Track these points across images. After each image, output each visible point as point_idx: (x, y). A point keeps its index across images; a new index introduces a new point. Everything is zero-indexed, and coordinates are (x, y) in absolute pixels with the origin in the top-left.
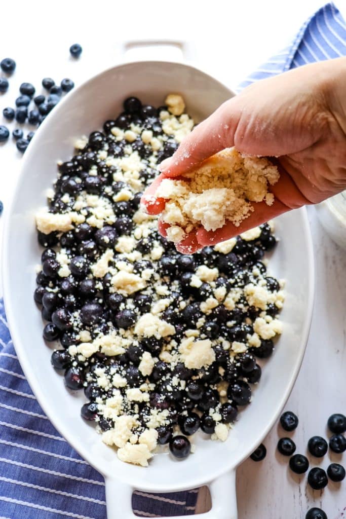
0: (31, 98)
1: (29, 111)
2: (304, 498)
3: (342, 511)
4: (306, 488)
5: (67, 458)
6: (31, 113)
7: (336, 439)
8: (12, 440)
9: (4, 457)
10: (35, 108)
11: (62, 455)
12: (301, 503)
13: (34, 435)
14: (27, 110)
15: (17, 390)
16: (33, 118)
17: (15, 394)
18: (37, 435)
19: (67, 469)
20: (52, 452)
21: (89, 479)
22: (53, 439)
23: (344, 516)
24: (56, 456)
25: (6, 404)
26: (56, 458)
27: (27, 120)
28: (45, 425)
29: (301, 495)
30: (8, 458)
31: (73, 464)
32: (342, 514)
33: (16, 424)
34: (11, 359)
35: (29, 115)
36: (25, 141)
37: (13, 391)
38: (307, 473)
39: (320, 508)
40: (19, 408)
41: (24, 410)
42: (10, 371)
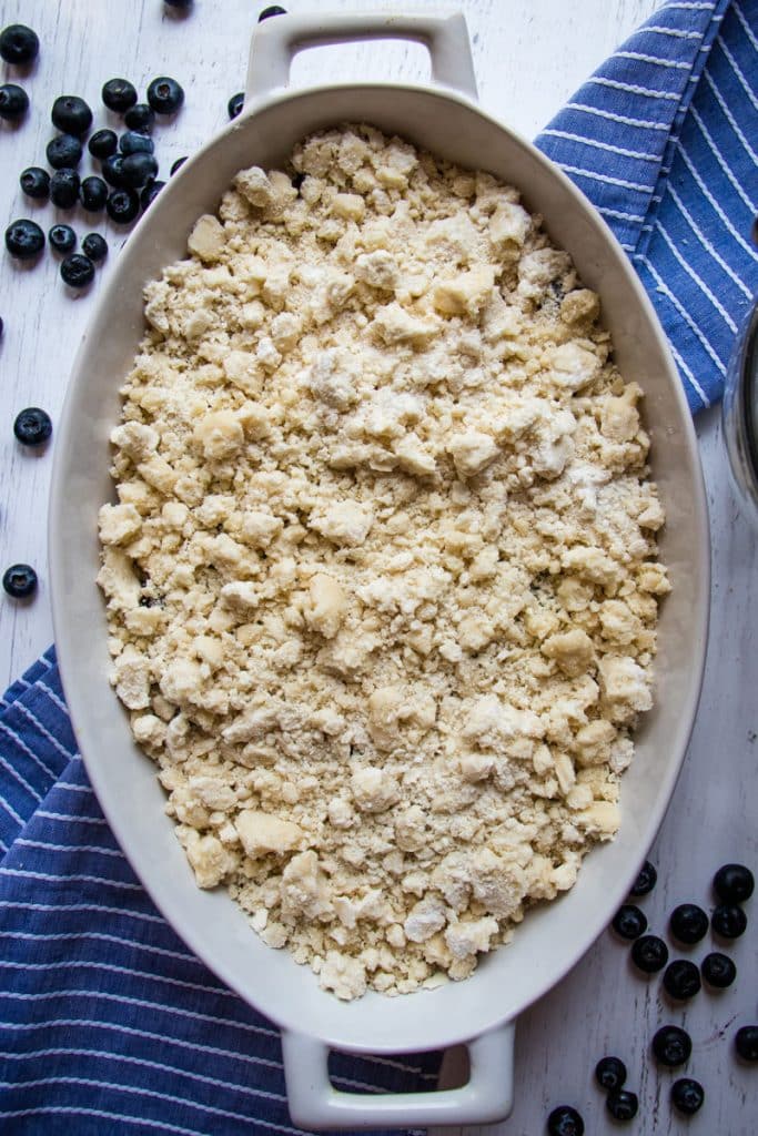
1: (82, 180)
2: (653, 1007)
3: (721, 1028)
4: (660, 991)
6: (87, 182)
7: (725, 915)
10: (95, 169)
12: (647, 1015)
16: (91, 197)
23: (723, 1036)
27: (79, 203)
29: (648, 1001)
32: (722, 1033)
35: (82, 190)
38: (665, 969)
39: (679, 1026)
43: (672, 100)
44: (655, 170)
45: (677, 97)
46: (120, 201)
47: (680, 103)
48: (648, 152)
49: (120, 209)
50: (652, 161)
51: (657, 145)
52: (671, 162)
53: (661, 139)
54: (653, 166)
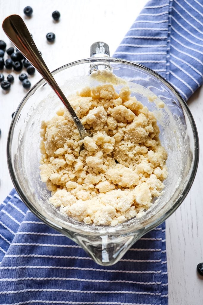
0: (4, 51)
1: (5, 60)
5: (78, 291)
6: (6, 61)
8: (39, 288)
9: (37, 300)
10: (8, 57)
11: (74, 290)
13: (53, 280)
14: (3, 60)
15: (34, 254)
16: (8, 64)
17: (33, 257)
18: (54, 280)
19: (80, 298)
20: (67, 289)
21: (95, 302)
22: (66, 280)
24: (70, 291)
25: (29, 265)
26: (71, 292)
27: (5, 67)
28: (59, 272)
30: (39, 299)
31: (82, 294)
33: (40, 277)
34: (26, 235)
35: (5, 63)
36: (6, 82)
37: (32, 255)
40: (38, 266)
41: (42, 266)
42: (27, 243)
43: (167, 6)
44: (167, 24)
45: (168, 4)
46: (17, 64)
47: (169, 6)
48: (164, 20)
49: (17, 66)
50: (166, 22)
51: (166, 18)
52: (171, 22)
53: (167, 16)
54: (166, 23)
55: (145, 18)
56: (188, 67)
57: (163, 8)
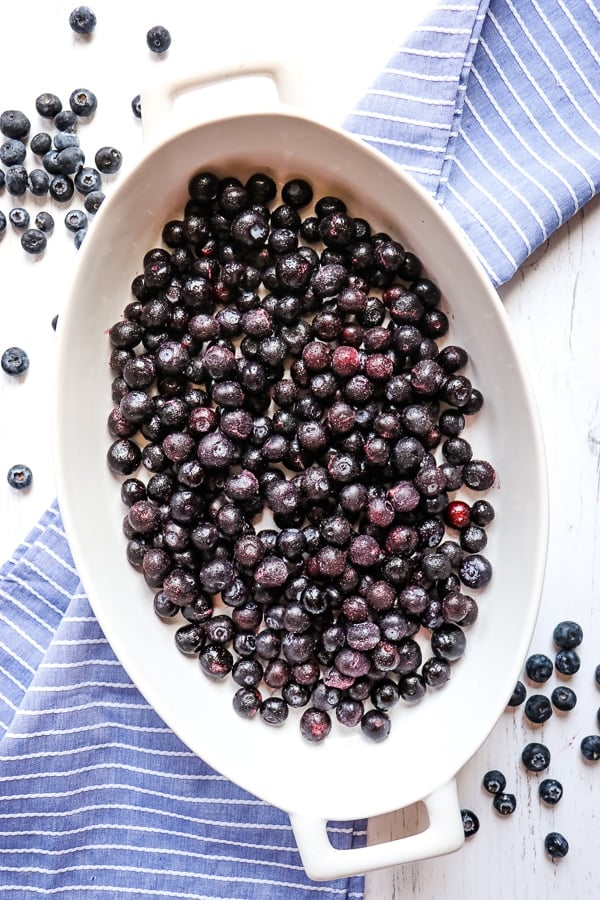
43: (459, 57)
44: (451, 112)
45: (463, 55)
46: (60, 185)
48: (444, 98)
49: (60, 191)
51: (452, 93)
52: (461, 106)
53: (453, 88)
54: (449, 109)
55: (397, 84)
56: (482, 231)
57: (448, 61)
